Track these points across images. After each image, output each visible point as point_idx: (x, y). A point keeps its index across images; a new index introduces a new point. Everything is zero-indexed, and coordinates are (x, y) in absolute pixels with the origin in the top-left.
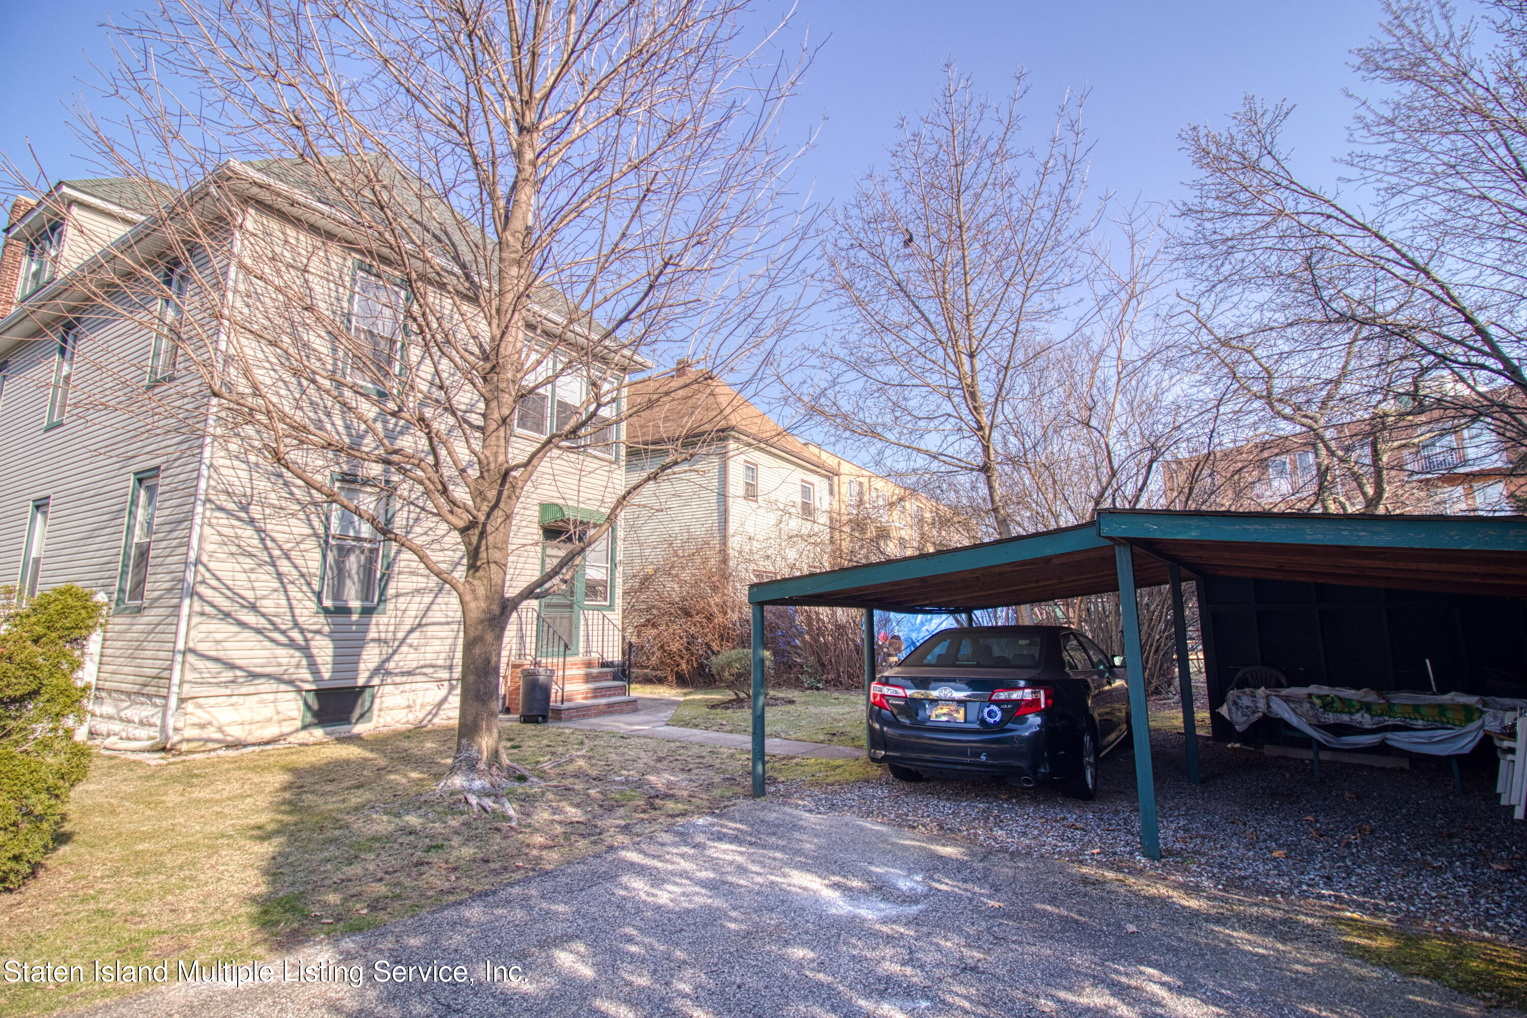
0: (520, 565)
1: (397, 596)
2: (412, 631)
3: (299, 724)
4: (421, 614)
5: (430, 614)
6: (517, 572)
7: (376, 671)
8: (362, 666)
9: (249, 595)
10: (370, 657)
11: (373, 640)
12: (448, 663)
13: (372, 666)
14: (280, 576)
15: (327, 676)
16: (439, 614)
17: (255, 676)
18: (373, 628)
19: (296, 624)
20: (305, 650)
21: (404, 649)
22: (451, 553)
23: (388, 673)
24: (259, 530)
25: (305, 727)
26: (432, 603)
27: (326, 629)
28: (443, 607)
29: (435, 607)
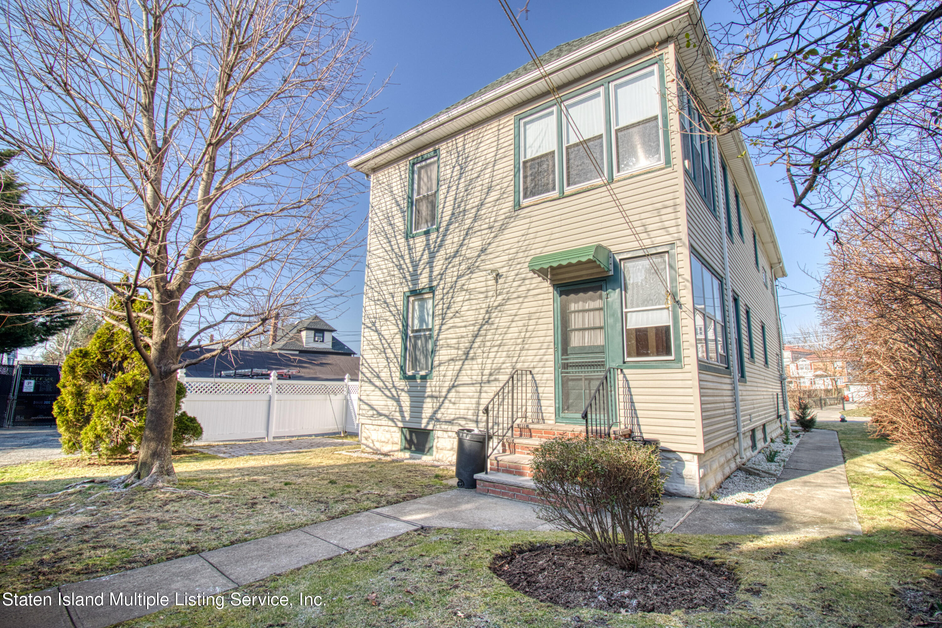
0: (530, 328)
1: (439, 365)
2: (449, 391)
3: (398, 447)
4: (454, 378)
5: (460, 378)
6: (528, 334)
7: (431, 419)
8: (424, 415)
9: (377, 370)
10: (428, 408)
11: (429, 397)
12: (475, 418)
13: (428, 415)
14: (387, 358)
15: (407, 419)
16: (466, 378)
17: (380, 414)
18: (428, 389)
19: (394, 386)
20: (398, 401)
21: (447, 404)
22: (472, 328)
23: (438, 420)
24: (379, 334)
25: (401, 450)
26: (460, 370)
27: (406, 389)
28: (469, 372)
29: (463, 372)
